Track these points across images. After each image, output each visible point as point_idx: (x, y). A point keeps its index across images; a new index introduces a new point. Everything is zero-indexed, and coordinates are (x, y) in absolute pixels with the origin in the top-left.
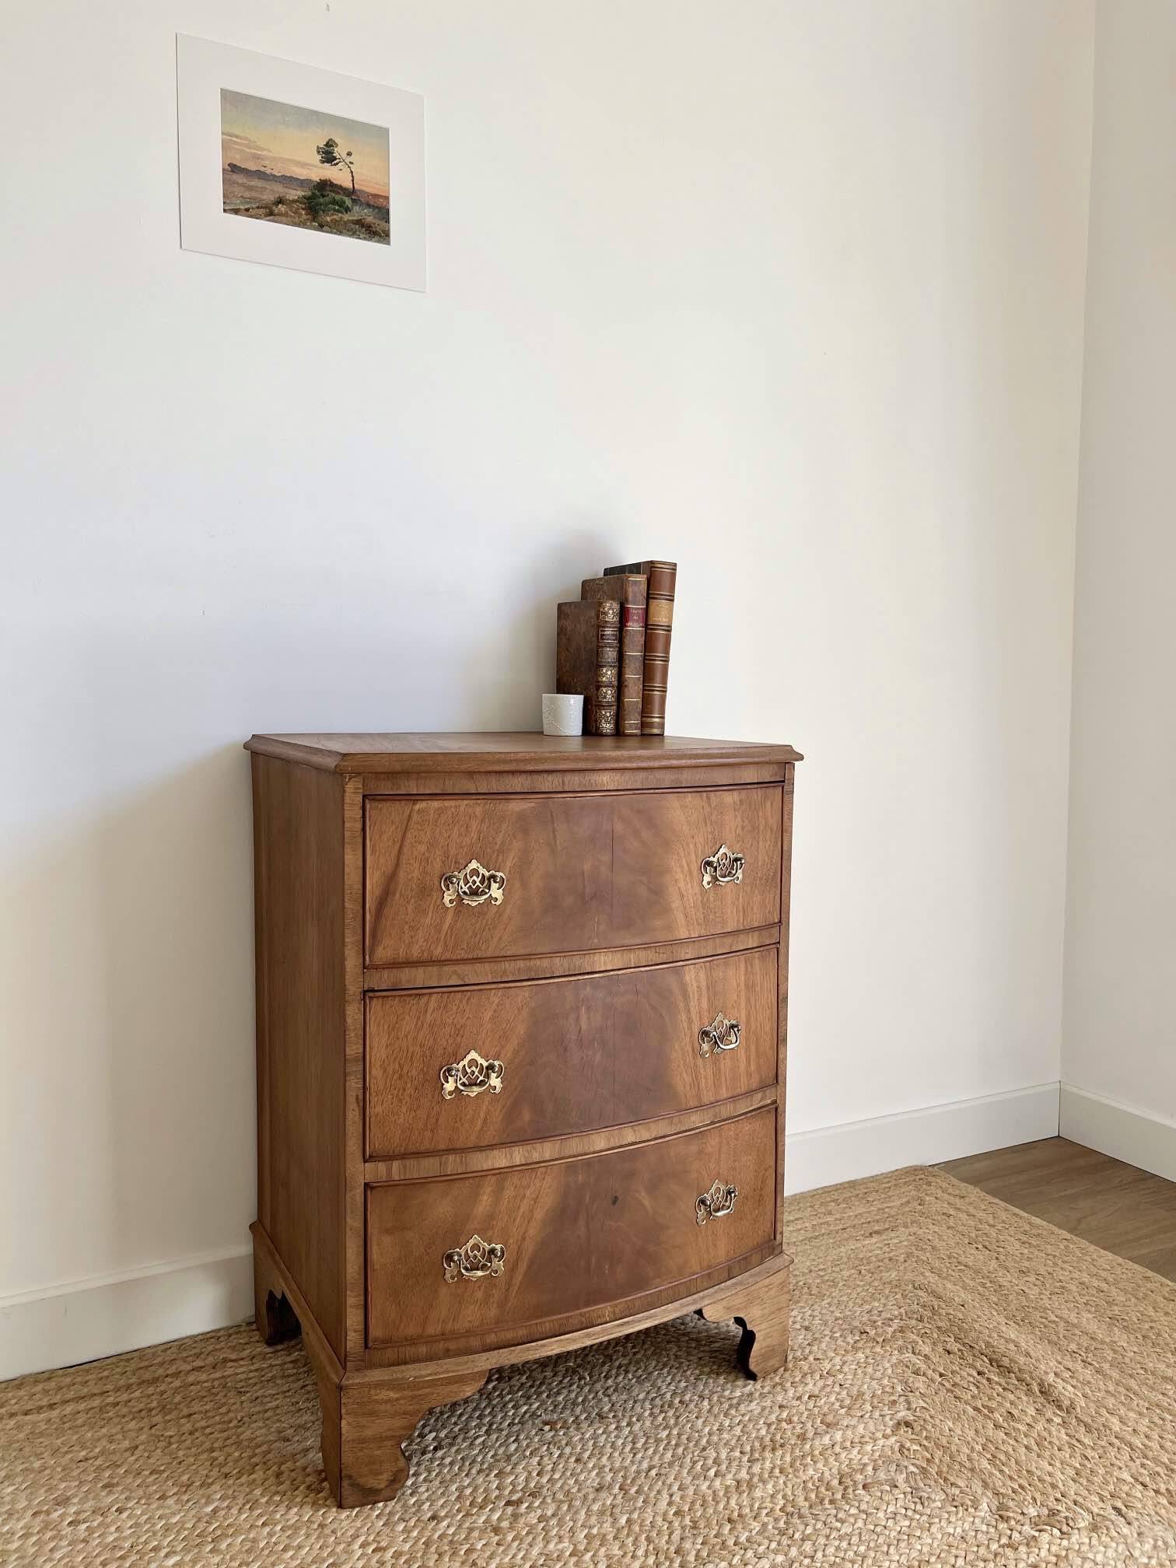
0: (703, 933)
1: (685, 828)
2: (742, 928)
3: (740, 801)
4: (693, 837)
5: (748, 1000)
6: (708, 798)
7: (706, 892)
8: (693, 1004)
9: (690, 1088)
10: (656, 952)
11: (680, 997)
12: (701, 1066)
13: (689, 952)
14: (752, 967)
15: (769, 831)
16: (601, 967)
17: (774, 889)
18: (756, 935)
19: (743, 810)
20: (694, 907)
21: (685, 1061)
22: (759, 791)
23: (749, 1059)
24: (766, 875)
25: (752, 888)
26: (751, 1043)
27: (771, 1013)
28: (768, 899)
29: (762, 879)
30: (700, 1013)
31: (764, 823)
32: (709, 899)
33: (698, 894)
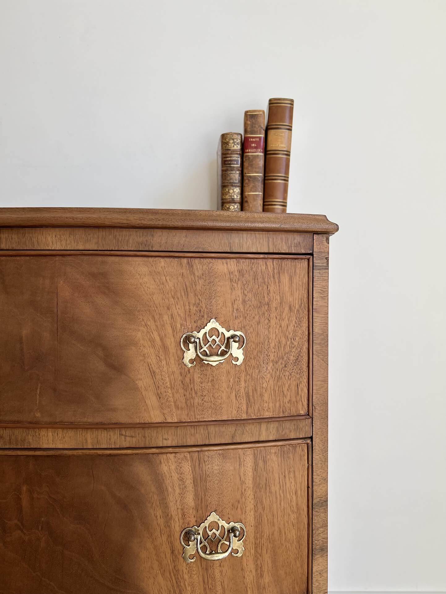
0: (185, 418)
1: (157, 298)
2: (244, 416)
3: (239, 271)
4: (168, 309)
5: (258, 501)
6: (191, 266)
7: (189, 370)
11: (153, 489)
12: (185, 571)
14: (265, 462)
15: (287, 309)
16: (48, 443)
17: (298, 376)
18: (273, 426)
19: (245, 282)
20: (172, 388)
21: (160, 563)
22: (270, 262)
23: (261, 571)
24: (283, 358)
25: (259, 372)
26: (264, 551)
27: (297, 518)
28: (287, 386)
29: (277, 362)
30: (182, 510)
31: (279, 299)
32: (193, 379)
33: (177, 372)
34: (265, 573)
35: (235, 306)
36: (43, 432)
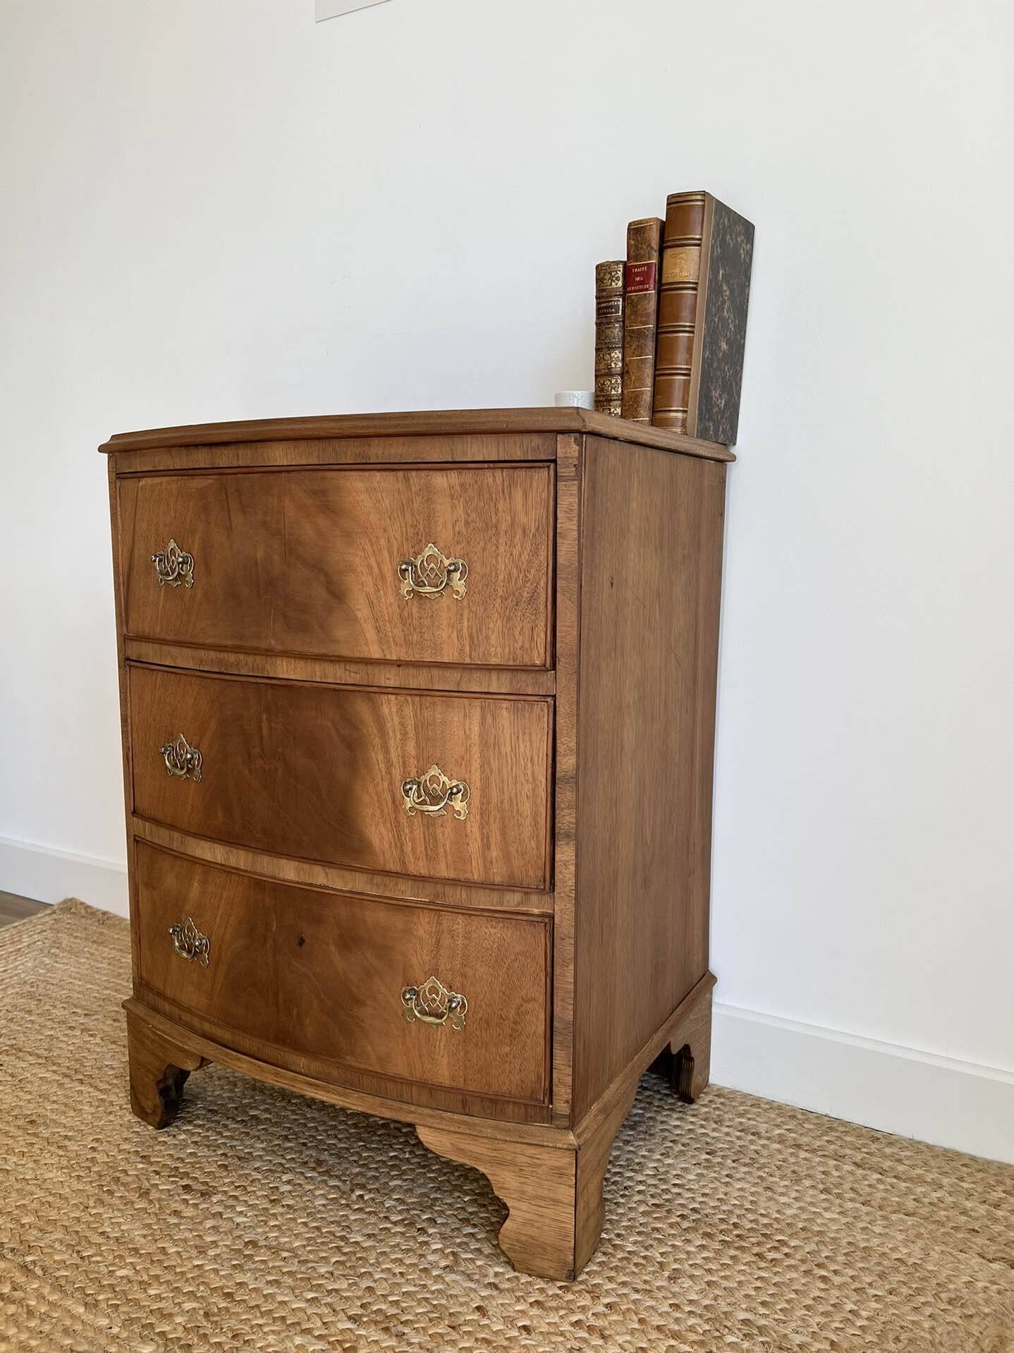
0: (404, 656)
1: (374, 518)
3: (462, 485)
4: (385, 531)
6: (407, 480)
7: (407, 603)
8: (393, 745)
9: (390, 847)
10: (346, 670)
11: (375, 731)
13: (390, 678)
14: (494, 717)
15: (520, 532)
16: (283, 673)
17: (533, 617)
18: (506, 677)
19: (467, 499)
20: (390, 622)
21: (382, 811)
22: (498, 474)
23: (488, 840)
24: (514, 595)
25: (485, 609)
26: (492, 820)
27: (534, 790)
28: (519, 629)
29: (506, 599)
30: (403, 757)
31: (509, 518)
32: (412, 614)
33: (395, 605)
34: (493, 846)
35: (457, 529)
36: (279, 661)
